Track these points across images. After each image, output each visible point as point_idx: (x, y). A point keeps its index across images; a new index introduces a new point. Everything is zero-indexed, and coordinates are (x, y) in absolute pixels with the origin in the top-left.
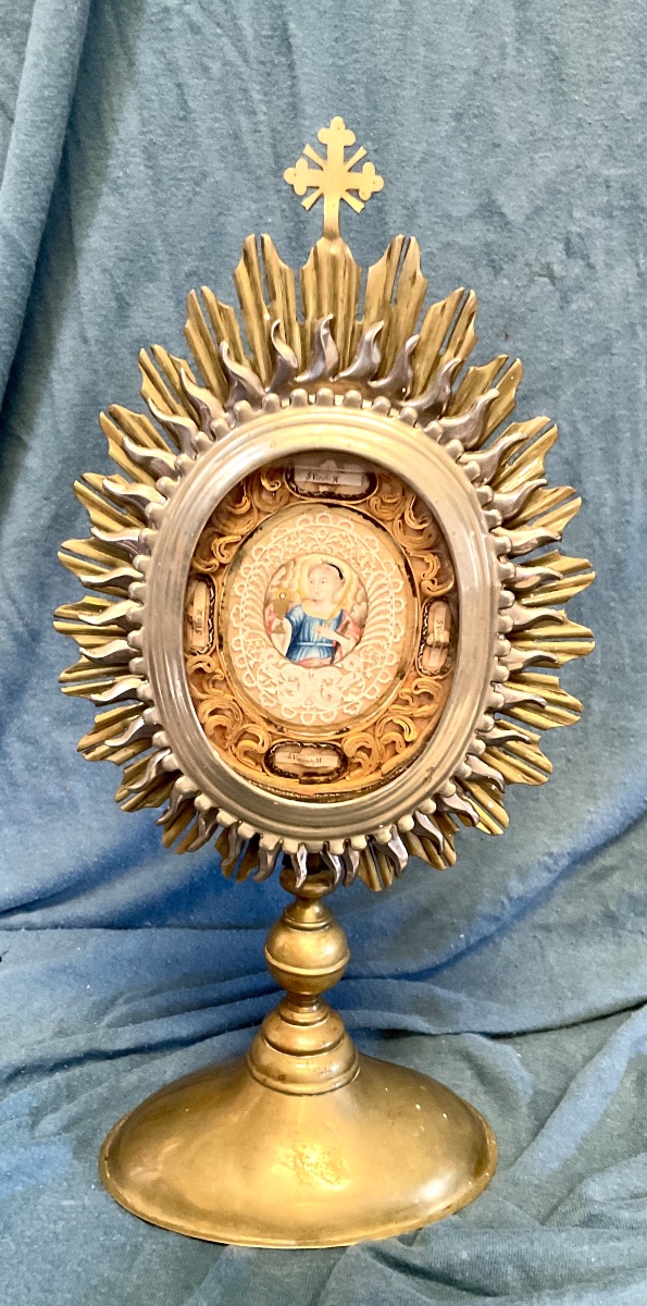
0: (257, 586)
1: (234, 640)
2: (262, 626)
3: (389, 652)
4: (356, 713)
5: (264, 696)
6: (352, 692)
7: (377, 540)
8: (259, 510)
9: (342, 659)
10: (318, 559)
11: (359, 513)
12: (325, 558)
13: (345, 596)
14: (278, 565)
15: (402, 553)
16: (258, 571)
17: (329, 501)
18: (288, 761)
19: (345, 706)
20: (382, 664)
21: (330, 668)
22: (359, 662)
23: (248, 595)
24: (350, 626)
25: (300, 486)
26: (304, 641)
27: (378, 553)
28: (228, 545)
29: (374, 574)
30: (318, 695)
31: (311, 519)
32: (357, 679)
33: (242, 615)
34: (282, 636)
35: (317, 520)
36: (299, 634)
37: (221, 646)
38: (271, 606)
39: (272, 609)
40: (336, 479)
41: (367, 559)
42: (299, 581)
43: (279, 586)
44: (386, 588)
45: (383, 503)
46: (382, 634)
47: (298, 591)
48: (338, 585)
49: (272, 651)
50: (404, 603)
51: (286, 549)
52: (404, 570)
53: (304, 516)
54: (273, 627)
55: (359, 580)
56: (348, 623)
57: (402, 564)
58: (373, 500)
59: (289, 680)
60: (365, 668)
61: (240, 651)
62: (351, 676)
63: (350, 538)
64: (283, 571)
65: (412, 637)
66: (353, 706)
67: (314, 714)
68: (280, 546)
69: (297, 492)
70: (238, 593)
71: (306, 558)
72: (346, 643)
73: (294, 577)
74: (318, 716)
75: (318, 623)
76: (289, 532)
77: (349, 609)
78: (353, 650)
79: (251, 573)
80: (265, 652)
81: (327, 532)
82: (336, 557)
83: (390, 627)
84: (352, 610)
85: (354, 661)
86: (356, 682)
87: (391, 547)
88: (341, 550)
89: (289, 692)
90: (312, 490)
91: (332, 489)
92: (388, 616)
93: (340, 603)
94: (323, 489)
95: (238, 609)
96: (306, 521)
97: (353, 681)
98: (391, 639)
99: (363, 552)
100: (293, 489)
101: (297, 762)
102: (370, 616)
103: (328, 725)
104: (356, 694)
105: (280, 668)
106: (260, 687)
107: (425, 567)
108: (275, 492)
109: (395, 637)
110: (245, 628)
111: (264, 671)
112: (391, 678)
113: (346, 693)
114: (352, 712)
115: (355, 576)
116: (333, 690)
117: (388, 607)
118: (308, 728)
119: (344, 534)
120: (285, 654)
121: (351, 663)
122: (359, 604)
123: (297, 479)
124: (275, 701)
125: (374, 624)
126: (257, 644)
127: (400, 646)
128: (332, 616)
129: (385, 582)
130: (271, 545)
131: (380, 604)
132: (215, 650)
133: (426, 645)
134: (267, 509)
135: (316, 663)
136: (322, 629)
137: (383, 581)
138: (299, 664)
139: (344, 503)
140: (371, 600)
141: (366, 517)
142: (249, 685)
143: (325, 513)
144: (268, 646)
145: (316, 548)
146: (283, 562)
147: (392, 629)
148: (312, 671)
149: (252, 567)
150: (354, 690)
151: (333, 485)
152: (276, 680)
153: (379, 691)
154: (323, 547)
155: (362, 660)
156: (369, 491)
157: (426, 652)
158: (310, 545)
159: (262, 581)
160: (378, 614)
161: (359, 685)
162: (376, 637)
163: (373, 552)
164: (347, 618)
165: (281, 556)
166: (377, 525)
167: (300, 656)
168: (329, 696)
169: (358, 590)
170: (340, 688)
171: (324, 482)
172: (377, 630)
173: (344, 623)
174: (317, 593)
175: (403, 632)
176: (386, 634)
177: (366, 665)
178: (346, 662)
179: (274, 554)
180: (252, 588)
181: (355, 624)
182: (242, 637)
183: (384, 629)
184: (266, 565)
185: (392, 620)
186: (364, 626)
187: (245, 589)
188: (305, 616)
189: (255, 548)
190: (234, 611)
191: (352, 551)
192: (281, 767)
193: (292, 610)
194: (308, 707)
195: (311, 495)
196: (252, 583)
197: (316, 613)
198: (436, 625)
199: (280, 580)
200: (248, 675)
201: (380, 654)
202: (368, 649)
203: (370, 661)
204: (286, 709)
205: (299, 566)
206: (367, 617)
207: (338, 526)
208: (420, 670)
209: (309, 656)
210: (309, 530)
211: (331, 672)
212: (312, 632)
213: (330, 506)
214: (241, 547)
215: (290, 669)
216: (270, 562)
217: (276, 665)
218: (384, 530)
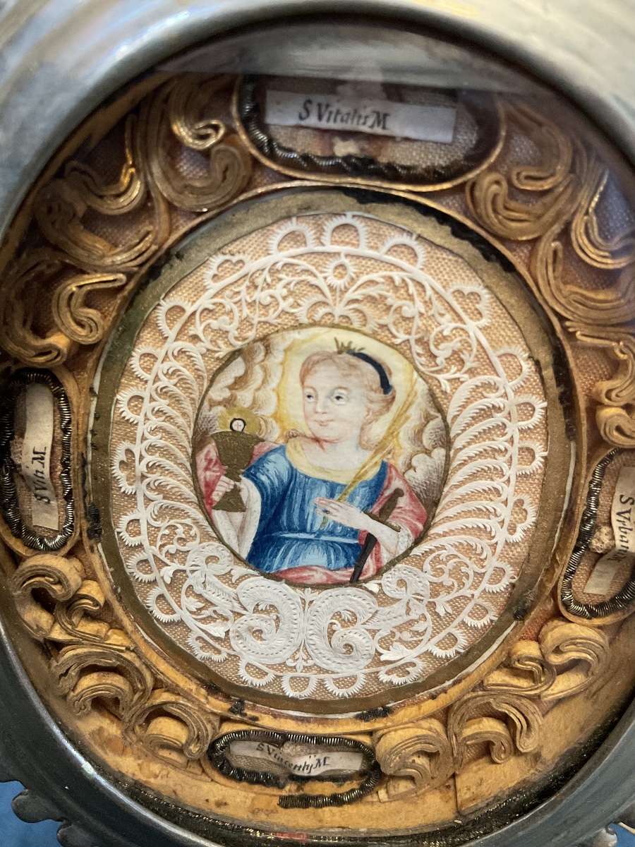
0: (175, 400)
1: (125, 520)
2: (188, 492)
3: (493, 563)
4: (408, 680)
5: (199, 638)
6: (400, 640)
7: (485, 295)
8: (171, 207)
9: (379, 572)
10: (327, 339)
11: (443, 219)
12: (345, 337)
13: (392, 433)
14: (224, 351)
15: (550, 331)
16: (176, 365)
17: (361, 182)
18: (258, 754)
19: (383, 669)
20: (475, 586)
21: (350, 590)
22: (420, 580)
23: (155, 421)
24: (403, 502)
25: (282, 138)
26: (291, 530)
27: (484, 329)
28: (91, 298)
29: (471, 382)
30: (321, 643)
31: (310, 234)
32: (413, 616)
33: (141, 468)
34: (238, 517)
35: (326, 238)
36: (278, 513)
37: (94, 533)
38: (211, 450)
39: (214, 455)
40: (382, 119)
41: (455, 344)
42: (277, 392)
43: (229, 403)
44: (499, 418)
45: (514, 192)
46: (480, 522)
47: (276, 416)
48: (376, 407)
49: (213, 548)
50: (540, 453)
51: (246, 311)
52: (549, 373)
53: (292, 226)
54: (216, 497)
55: (432, 395)
56: (398, 493)
57: (545, 357)
58: (488, 183)
59: (256, 610)
60: (435, 593)
61: (141, 546)
62: (399, 608)
63: (412, 289)
64: (237, 368)
65: (553, 531)
66: (403, 669)
67: (314, 678)
68: (229, 304)
69: (272, 156)
70: (129, 415)
71: (295, 335)
72: (391, 540)
73: (264, 382)
74: (321, 683)
75: (324, 490)
76: (251, 266)
77: (399, 463)
78: (406, 554)
79: (160, 367)
80: (199, 550)
81: (352, 270)
82: (374, 336)
83: (500, 509)
84: (410, 466)
85: (410, 579)
86: (411, 623)
87: (521, 313)
88: (387, 319)
89: (258, 633)
90: (315, 148)
91: (370, 149)
92: (498, 483)
93: (380, 447)
94: (343, 148)
95: (129, 452)
96: (295, 238)
97: (407, 618)
98: (501, 536)
99: (447, 324)
100: (260, 147)
101: (275, 761)
102: (455, 479)
103: (343, 701)
104: (412, 645)
105: (235, 585)
106: (190, 621)
107: (605, 368)
108: (206, 154)
109: (512, 530)
110: (151, 495)
111: (198, 589)
112: (492, 616)
113: (386, 643)
114: (397, 680)
115: (421, 387)
116: (357, 636)
117: (501, 461)
118: (296, 704)
119: (397, 276)
120: (244, 555)
121: (402, 583)
122: (428, 452)
123: (272, 119)
124: (224, 650)
125: (462, 500)
126: (180, 531)
127: (521, 551)
128: (358, 477)
129: (499, 402)
130: (205, 301)
131: (480, 455)
132: (79, 544)
133: (587, 548)
134: (189, 201)
135: (318, 577)
136: (333, 505)
137: (493, 399)
138: (276, 577)
139: (400, 189)
140: (458, 444)
141: (459, 231)
142: (165, 618)
143: (347, 219)
144: (206, 537)
145: (322, 311)
146: (239, 344)
147: (506, 513)
148: (309, 594)
149: (161, 355)
150: (406, 636)
151: (371, 137)
152: (224, 607)
153: (463, 641)
154: (340, 309)
155: (429, 577)
156: (477, 156)
157: (584, 567)
158: (306, 303)
159: (187, 389)
160: (474, 476)
161: (419, 627)
162: (465, 530)
163: (472, 326)
164: (397, 484)
165: (232, 328)
166: (490, 253)
167: (280, 562)
168: (347, 645)
169: (428, 418)
170: (373, 632)
171: (349, 126)
172: (468, 513)
173: (388, 493)
174: (322, 424)
175: (531, 518)
176: (491, 523)
177: (436, 589)
178: (389, 580)
179: (215, 324)
180: (162, 403)
181: (416, 497)
182: (143, 514)
183: (487, 513)
184: (195, 350)
185: (508, 492)
186: (436, 504)
187: (147, 406)
188: (293, 473)
189: (166, 305)
190: (120, 456)
191: (418, 322)
192: (242, 764)
193: (263, 459)
194: (300, 664)
195: (308, 164)
196: (163, 392)
197: (322, 470)
198: (617, 507)
199: (231, 388)
200: (161, 597)
201: (473, 567)
202: (444, 553)
203: (446, 580)
204: (248, 665)
205: (278, 357)
206: (444, 481)
207: (381, 254)
208: (567, 606)
209: (302, 562)
210: (303, 264)
211: (349, 598)
212: (310, 509)
213: (364, 197)
214: (131, 302)
215: (258, 587)
216: (206, 344)
217: (226, 577)
218: (508, 267)
